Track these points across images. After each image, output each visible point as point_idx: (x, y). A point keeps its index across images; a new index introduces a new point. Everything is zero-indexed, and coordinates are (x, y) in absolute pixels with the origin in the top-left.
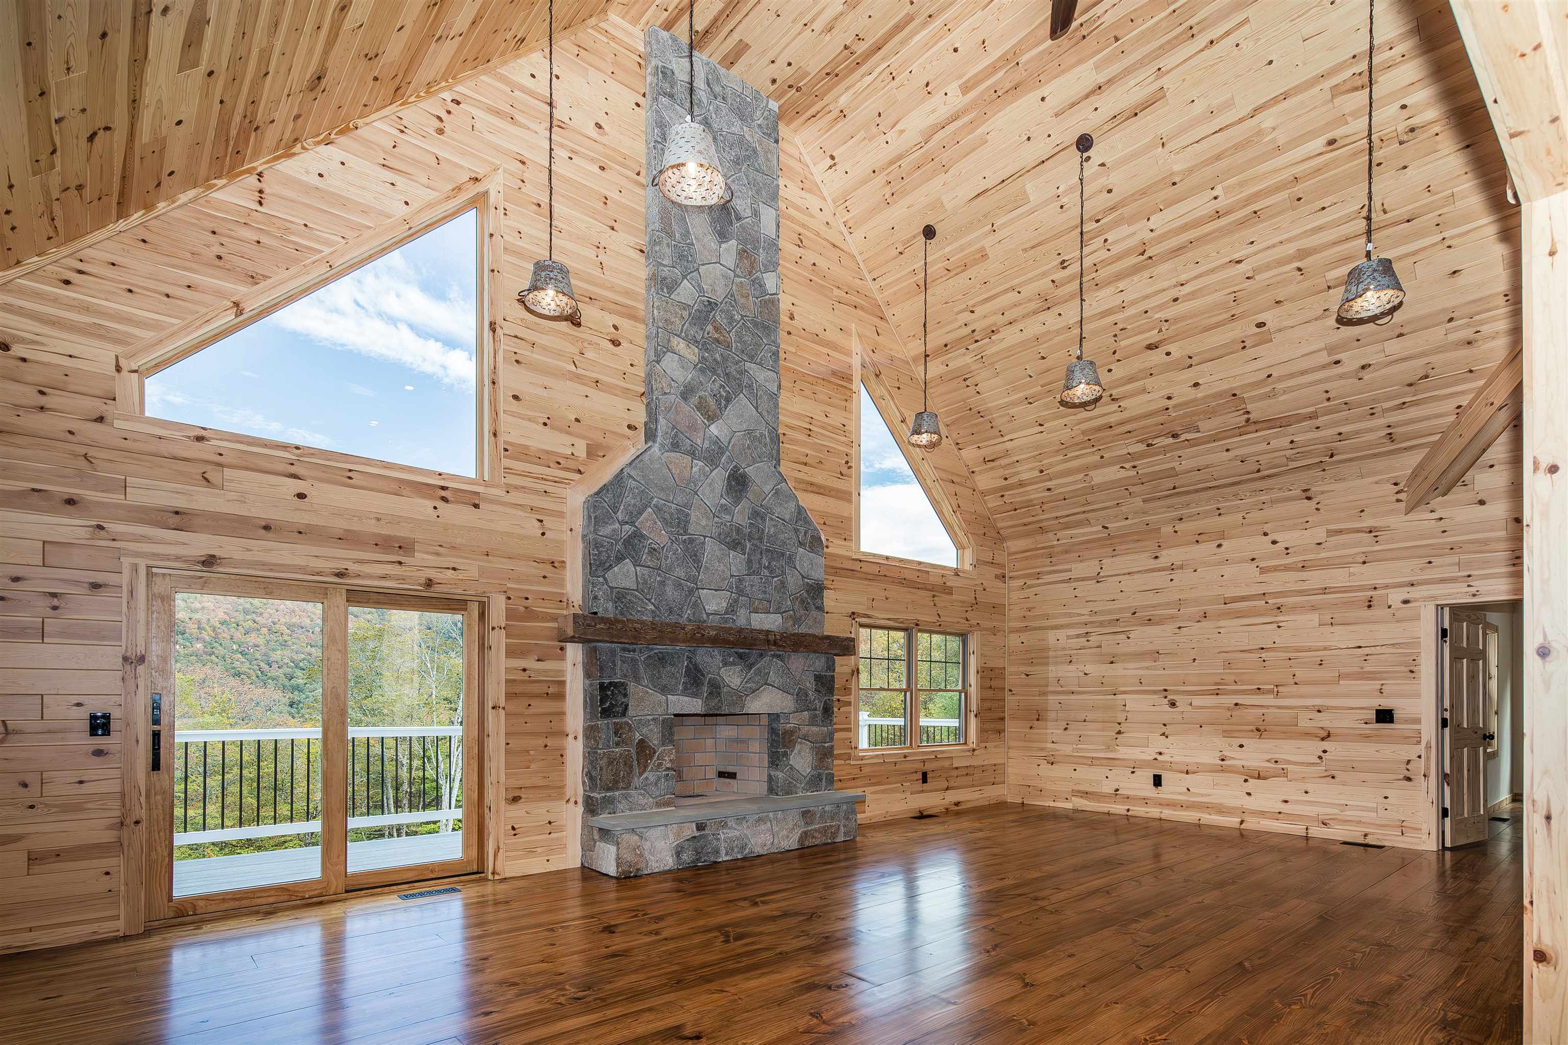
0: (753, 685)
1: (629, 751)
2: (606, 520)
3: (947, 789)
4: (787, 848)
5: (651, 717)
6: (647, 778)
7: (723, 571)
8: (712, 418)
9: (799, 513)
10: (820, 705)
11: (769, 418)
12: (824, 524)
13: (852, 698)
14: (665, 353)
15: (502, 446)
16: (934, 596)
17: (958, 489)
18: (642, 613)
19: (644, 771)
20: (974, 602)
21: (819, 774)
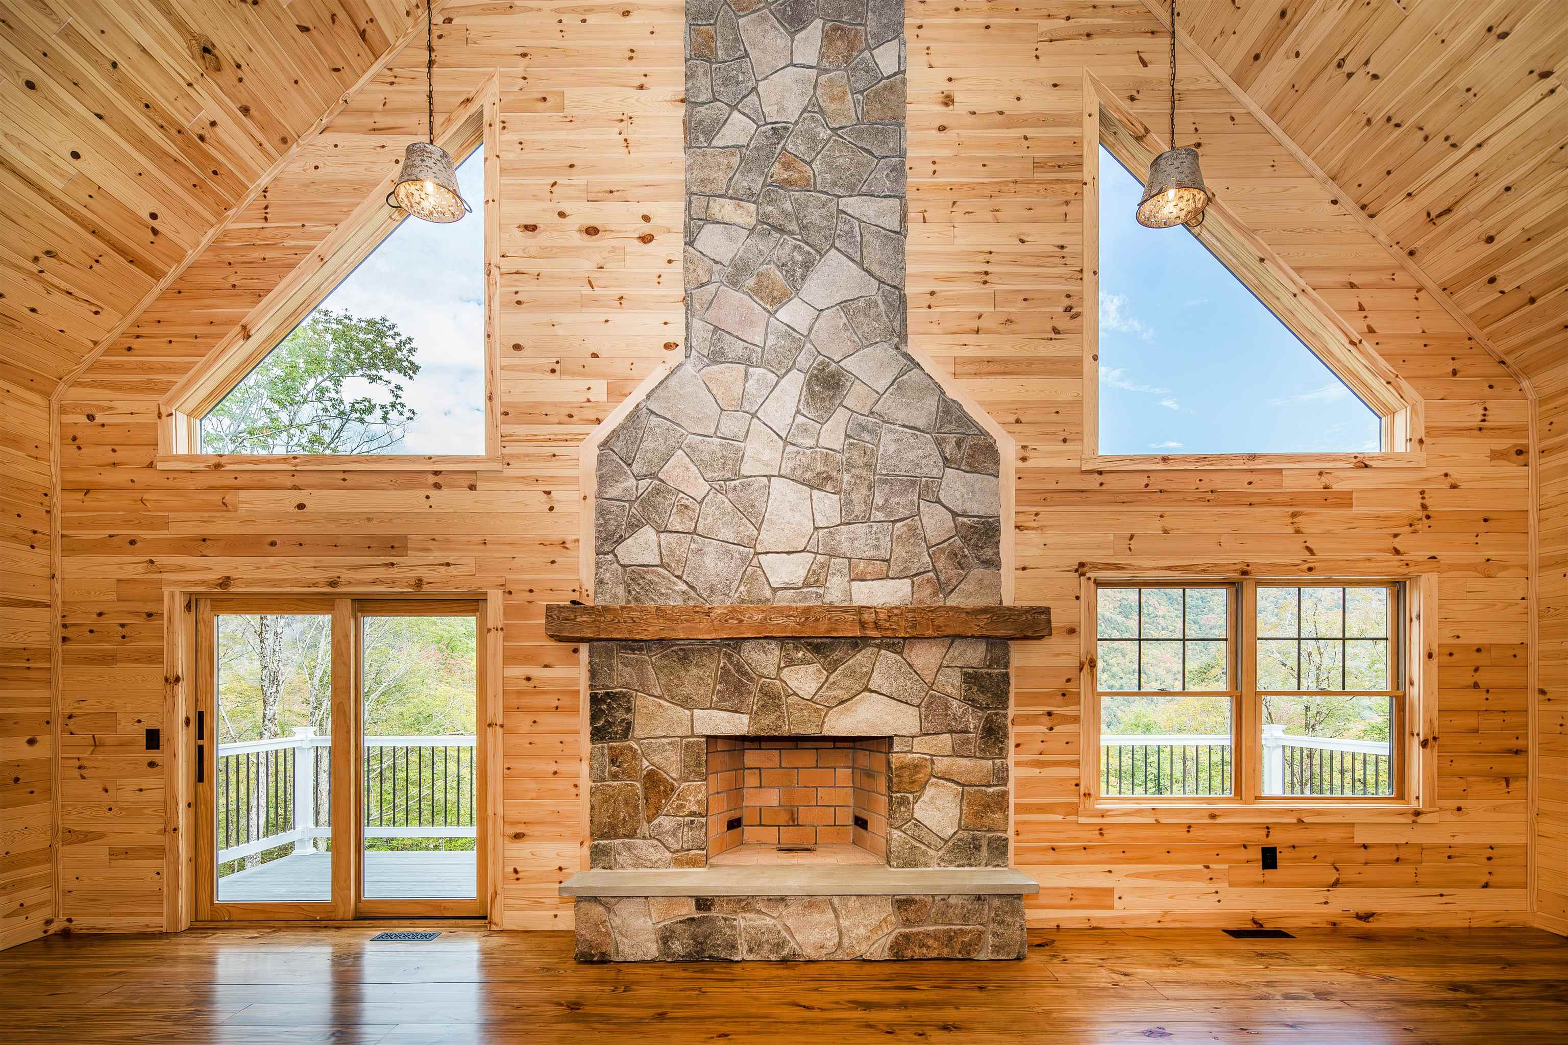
0: (841, 694)
1: (632, 785)
2: (617, 478)
3: (1336, 884)
4: (867, 956)
5: (667, 740)
6: (660, 825)
7: (800, 524)
8: (778, 300)
9: (947, 412)
10: (973, 721)
11: (885, 273)
12: (1018, 421)
13: (1082, 710)
14: (701, 228)
15: (498, 410)
16: (1294, 515)
17: (1365, 297)
18: (668, 596)
19: (656, 814)
20: (1421, 514)
21: (974, 838)
